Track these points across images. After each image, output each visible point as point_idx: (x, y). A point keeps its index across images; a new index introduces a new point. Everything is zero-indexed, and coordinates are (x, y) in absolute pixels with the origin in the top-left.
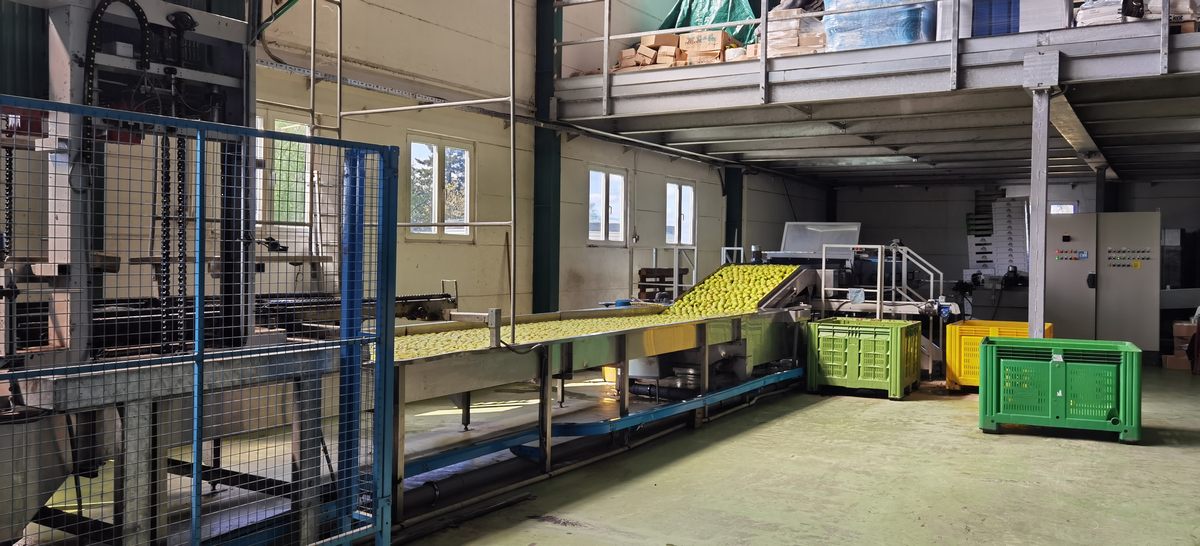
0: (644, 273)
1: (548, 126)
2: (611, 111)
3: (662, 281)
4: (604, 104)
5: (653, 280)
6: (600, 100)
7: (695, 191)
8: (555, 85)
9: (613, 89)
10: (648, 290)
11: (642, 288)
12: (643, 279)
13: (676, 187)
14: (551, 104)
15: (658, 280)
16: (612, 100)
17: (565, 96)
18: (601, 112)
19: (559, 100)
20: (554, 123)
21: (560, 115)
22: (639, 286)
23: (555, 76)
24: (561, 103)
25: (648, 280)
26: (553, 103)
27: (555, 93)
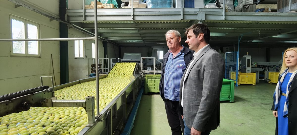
1: (65, 22)
2: (85, 19)
4: (83, 17)
6: (82, 16)
8: (66, 11)
9: (86, 13)
14: (65, 16)
16: (86, 16)
17: (70, 14)
18: (82, 20)
19: (68, 15)
20: (66, 22)
21: (68, 20)
22: (91, 69)
23: (66, 9)
24: (68, 16)
26: (66, 16)
27: (66, 13)
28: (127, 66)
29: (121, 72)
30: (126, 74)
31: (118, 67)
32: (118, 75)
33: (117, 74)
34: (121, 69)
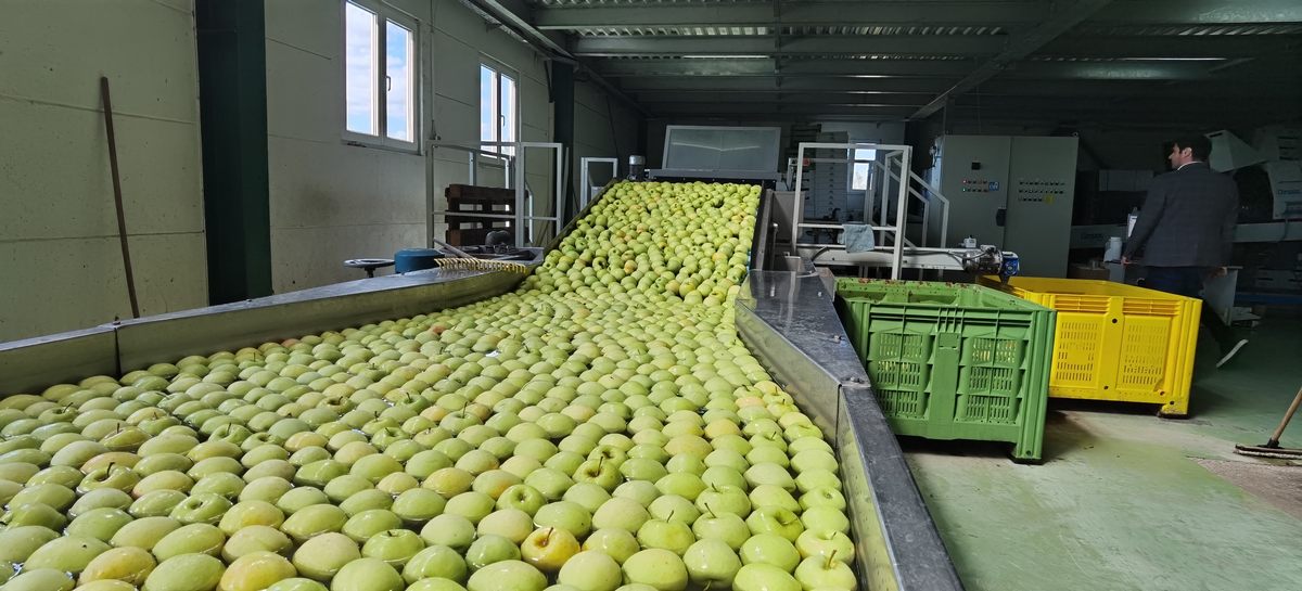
0: (456, 194)
3: (487, 209)
5: (470, 207)
7: (517, 86)
10: (463, 226)
11: (453, 222)
12: (454, 205)
13: (493, 75)
15: (480, 207)
22: (447, 219)
25: (463, 207)
28: (696, 203)
29: (646, 250)
30: (690, 265)
31: (622, 207)
32: (617, 273)
33: (613, 260)
34: (650, 222)
